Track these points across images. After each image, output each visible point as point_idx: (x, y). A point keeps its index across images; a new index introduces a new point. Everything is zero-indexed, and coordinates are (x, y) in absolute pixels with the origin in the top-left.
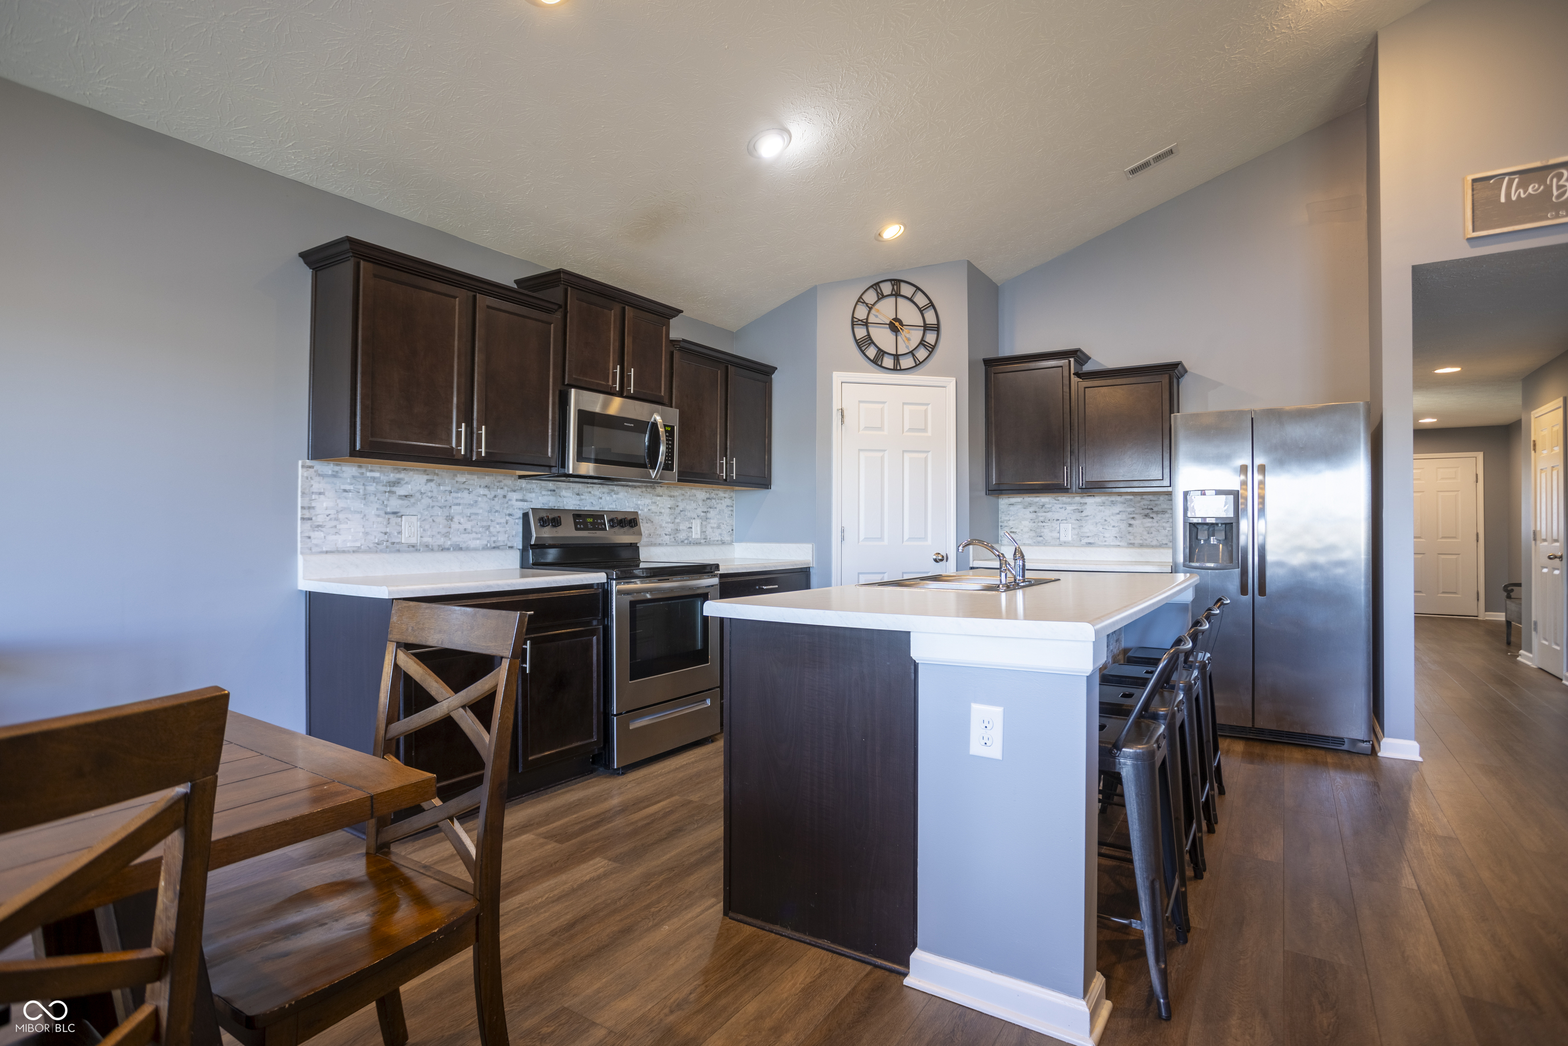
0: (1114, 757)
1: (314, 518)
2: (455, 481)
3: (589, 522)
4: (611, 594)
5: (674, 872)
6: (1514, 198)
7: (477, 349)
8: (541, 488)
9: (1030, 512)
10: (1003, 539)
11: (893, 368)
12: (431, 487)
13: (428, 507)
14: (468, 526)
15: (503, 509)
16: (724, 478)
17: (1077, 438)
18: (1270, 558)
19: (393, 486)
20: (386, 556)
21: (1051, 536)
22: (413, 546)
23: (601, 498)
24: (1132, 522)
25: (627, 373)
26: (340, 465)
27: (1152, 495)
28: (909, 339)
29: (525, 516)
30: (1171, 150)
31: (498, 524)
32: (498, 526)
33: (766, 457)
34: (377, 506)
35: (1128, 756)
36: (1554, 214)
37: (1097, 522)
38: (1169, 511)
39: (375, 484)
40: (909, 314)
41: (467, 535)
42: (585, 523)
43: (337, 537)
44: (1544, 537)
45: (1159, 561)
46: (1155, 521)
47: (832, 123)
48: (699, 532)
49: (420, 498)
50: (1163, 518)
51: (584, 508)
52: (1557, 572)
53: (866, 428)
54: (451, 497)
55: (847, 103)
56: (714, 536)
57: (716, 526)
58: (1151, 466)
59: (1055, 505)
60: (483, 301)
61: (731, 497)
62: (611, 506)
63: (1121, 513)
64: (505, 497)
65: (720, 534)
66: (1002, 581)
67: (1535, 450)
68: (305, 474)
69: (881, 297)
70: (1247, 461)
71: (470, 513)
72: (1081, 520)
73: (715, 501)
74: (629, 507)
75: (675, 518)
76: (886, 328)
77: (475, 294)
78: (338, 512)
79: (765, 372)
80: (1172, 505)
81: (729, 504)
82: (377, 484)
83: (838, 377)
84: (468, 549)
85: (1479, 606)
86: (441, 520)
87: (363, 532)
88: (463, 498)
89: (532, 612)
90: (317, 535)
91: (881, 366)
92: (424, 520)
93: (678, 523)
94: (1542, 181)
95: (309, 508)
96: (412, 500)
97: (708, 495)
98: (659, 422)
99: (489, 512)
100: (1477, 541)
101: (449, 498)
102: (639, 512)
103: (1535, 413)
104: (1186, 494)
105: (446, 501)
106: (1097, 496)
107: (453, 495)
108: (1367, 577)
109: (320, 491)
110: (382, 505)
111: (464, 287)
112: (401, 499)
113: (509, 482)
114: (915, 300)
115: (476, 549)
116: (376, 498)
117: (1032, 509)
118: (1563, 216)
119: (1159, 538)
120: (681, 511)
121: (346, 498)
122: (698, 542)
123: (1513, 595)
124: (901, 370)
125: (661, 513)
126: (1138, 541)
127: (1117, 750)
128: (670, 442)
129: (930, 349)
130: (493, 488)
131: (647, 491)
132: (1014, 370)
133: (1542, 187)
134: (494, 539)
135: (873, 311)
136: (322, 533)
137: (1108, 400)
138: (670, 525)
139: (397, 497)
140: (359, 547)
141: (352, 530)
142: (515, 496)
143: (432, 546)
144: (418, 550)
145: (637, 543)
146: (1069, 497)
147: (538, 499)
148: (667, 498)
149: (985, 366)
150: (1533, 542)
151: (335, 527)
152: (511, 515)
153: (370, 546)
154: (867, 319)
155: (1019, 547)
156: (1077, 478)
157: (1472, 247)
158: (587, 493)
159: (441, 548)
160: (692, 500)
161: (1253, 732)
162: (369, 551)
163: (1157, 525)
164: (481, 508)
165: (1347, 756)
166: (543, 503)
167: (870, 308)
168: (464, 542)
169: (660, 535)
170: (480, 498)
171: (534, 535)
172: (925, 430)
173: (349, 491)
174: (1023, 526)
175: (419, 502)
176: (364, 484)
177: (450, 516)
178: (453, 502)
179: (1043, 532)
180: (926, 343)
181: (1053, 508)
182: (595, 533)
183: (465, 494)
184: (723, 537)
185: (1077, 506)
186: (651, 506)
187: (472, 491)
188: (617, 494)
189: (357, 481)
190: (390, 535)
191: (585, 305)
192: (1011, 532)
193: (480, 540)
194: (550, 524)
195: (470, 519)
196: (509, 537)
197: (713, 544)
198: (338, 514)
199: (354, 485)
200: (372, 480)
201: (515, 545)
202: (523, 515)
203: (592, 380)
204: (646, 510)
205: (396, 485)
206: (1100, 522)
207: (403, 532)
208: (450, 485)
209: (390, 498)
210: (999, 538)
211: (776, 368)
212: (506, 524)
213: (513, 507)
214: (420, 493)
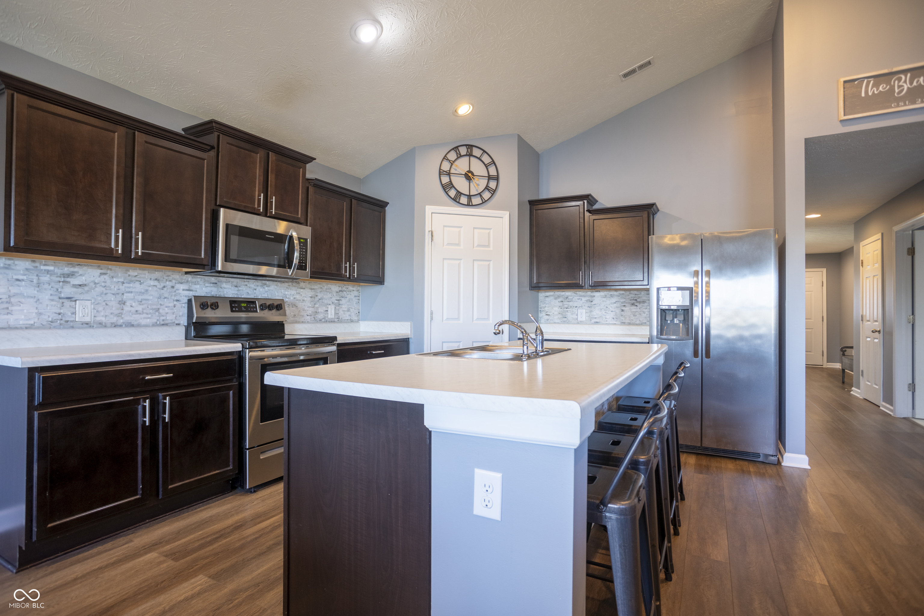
0: (601, 512)
2: (127, 275)
3: (243, 306)
4: (245, 359)
5: (259, 588)
6: (870, 94)
7: (135, 173)
8: (205, 281)
9: (559, 302)
10: (542, 319)
11: (467, 204)
12: (105, 279)
13: (102, 293)
14: (140, 308)
15: (171, 296)
16: (349, 276)
17: (588, 253)
18: (713, 332)
19: (68, 277)
20: (59, 331)
21: (572, 318)
22: (87, 324)
23: (255, 289)
24: (624, 308)
25: (269, 199)
26: (12, 259)
27: (636, 291)
28: (478, 185)
29: (190, 301)
30: (650, 61)
31: (166, 307)
32: (166, 309)
33: (381, 263)
34: (51, 292)
35: (613, 511)
36: (896, 104)
37: (602, 308)
38: (647, 302)
39: (49, 276)
40: (478, 168)
41: (138, 315)
42: (240, 307)
43: (9, 316)
44: (868, 319)
45: (641, 334)
46: (638, 307)
47: (412, 18)
48: (333, 314)
49: (94, 287)
50: (643, 306)
51: (242, 296)
52: (876, 340)
53: (448, 244)
54: (123, 286)
55: (422, 3)
56: (346, 316)
57: (346, 309)
58: (636, 272)
59: (575, 297)
60: (140, 137)
61: (358, 290)
62: (263, 295)
63: (616, 303)
64: (173, 287)
65: (350, 315)
66: (525, 352)
67: (862, 266)
69: (459, 156)
70: (698, 268)
71: (141, 299)
72: (591, 307)
73: (345, 292)
74: (278, 296)
75: (315, 304)
76: (463, 177)
77: (134, 131)
78: (9, 297)
79: (382, 205)
80: (649, 297)
81: (356, 295)
82: (51, 275)
83: (429, 209)
84: (139, 326)
85: (824, 359)
86: (114, 303)
87: (36, 313)
88: (135, 287)
89: (172, 375)
91: (459, 203)
92: (98, 304)
93: (317, 308)
94: (888, 83)
96: (86, 288)
97: (340, 289)
98: (295, 236)
99: (158, 298)
100: (823, 321)
101: (121, 287)
102: (286, 300)
103: (862, 244)
104: (658, 289)
105: (119, 289)
106: (602, 291)
107: (125, 285)
108: (775, 346)
110: (56, 292)
111: (124, 126)
112: (75, 287)
113: (177, 277)
114: (482, 159)
115: (146, 326)
116: (50, 286)
117: (560, 300)
118: (902, 106)
119: (641, 319)
120: (320, 299)
121: (19, 286)
122: (332, 321)
123: (846, 353)
124: (472, 205)
125: (304, 300)
126: (627, 321)
127: (604, 506)
128: (304, 250)
129: (492, 192)
130: (163, 281)
131: (292, 285)
132: (549, 208)
133: (888, 87)
134: (163, 318)
135: (453, 166)
137: (608, 228)
138: (311, 309)
139: (72, 286)
140: (32, 324)
141: (25, 311)
142: (182, 287)
143: (105, 323)
144: (91, 327)
145: (283, 321)
146: (584, 292)
147: (202, 289)
148: (308, 290)
149: (530, 205)
150: (861, 322)
151: (7, 308)
152: (178, 301)
153: (43, 324)
154: (450, 171)
155: (539, 326)
156: (589, 279)
157: (843, 126)
158: (244, 285)
159: (114, 325)
160: (328, 292)
161: (701, 449)
162: (42, 327)
163: (640, 310)
164: (152, 295)
165: (762, 466)
166: (206, 292)
167: (452, 163)
168: (136, 321)
169: (303, 316)
170: (150, 288)
171: (196, 315)
172: (488, 246)
173: (21, 280)
174: (554, 311)
175: (92, 290)
176: (37, 275)
177: (122, 301)
178: (125, 291)
179: (567, 315)
180: (489, 188)
181: (574, 299)
182: (248, 314)
183: (137, 284)
184: (352, 317)
185: (589, 298)
186: (296, 295)
187: (143, 283)
188: (268, 287)
189: (31, 272)
190: (64, 315)
191: (235, 148)
192: (547, 315)
193: (150, 319)
194: (209, 307)
195: (141, 303)
196: (176, 316)
197: (344, 322)
198: (10, 299)
199: (27, 276)
200: (46, 272)
201: (182, 323)
202: (187, 301)
203: (240, 203)
204: (292, 298)
205: (71, 276)
206: (603, 308)
207: (77, 312)
208: (122, 278)
209: (64, 287)
210: (539, 319)
211: (388, 203)
212: (173, 307)
213: (179, 295)
214: (93, 283)
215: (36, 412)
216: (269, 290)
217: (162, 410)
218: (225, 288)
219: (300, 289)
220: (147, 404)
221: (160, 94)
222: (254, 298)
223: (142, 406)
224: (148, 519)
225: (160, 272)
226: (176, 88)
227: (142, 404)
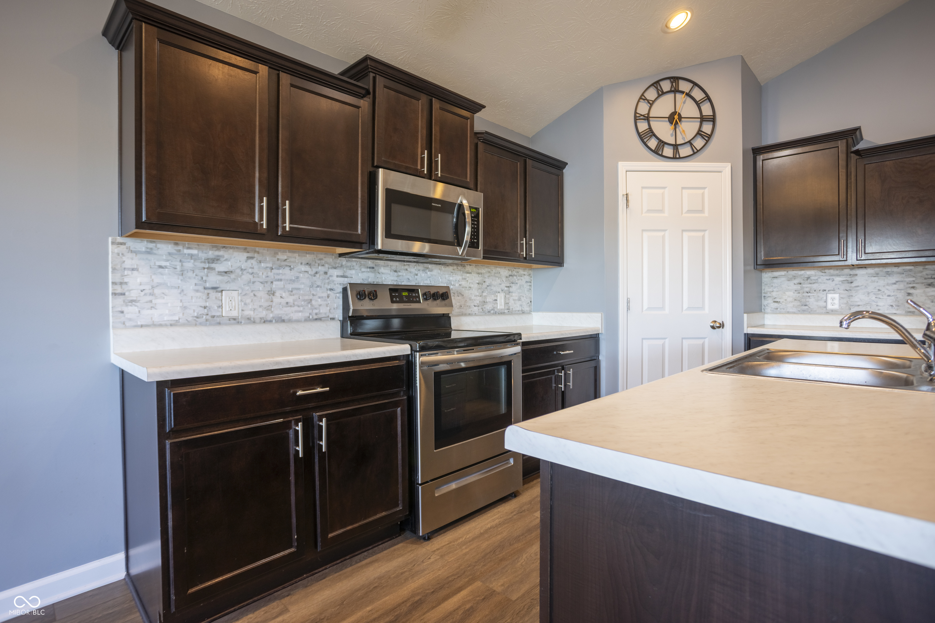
1: (127, 294)
2: (276, 259)
3: (404, 296)
4: (416, 366)
7: (280, 126)
8: (361, 265)
9: (795, 284)
10: (766, 308)
11: (672, 157)
12: (252, 264)
13: (249, 282)
14: (290, 299)
15: (324, 284)
16: (524, 256)
19: (213, 263)
20: (204, 329)
21: (817, 305)
22: (234, 319)
23: (417, 275)
24: (911, 291)
25: (435, 159)
26: (154, 242)
28: (687, 130)
29: (345, 290)
31: (319, 298)
32: (319, 300)
33: (560, 240)
34: (196, 281)
39: (192, 261)
40: (687, 108)
41: (289, 308)
42: (401, 297)
43: (152, 311)
48: (503, 304)
49: (240, 274)
51: (402, 283)
53: (649, 211)
54: (272, 273)
56: (516, 306)
57: (517, 298)
59: (822, 277)
60: (286, 79)
61: (530, 275)
62: (425, 282)
63: (898, 283)
64: (326, 273)
65: (521, 305)
68: (116, 251)
69: (661, 93)
71: (292, 288)
72: (850, 290)
73: (516, 277)
74: (441, 282)
75: (483, 292)
76: (666, 121)
77: (278, 72)
78: (153, 287)
79: (557, 166)
81: (528, 280)
82: (195, 261)
83: (623, 166)
84: (290, 321)
86: (262, 294)
87: (181, 307)
88: (285, 274)
90: (131, 311)
91: (662, 155)
92: (245, 295)
93: (485, 296)
95: (121, 283)
96: (233, 276)
97: (510, 273)
98: (466, 205)
99: (310, 287)
101: (270, 274)
102: (451, 287)
105: (268, 277)
107: (275, 271)
109: (133, 267)
110: (200, 280)
112: (221, 275)
113: (330, 260)
114: (692, 94)
115: (298, 321)
116: (195, 274)
117: (796, 281)
120: (488, 286)
121: (162, 274)
122: (502, 312)
124: (680, 158)
125: (470, 287)
128: (476, 223)
129: (707, 139)
130: (315, 265)
131: (457, 268)
132: (783, 155)
134: (315, 311)
135: (653, 108)
136: (136, 307)
138: (478, 298)
139: (217, 273)
140: (177, 320)
141: (169, 305)
142: (335, 272)
143: (254, 318)
144: (239, 323)
145: (449, 314)
147: (358, 275)
148: (475, 274)
149: (753, 154)
151: (151, 301)
152: (332, 290)
153: (189, 319)
154: (648, 114)
156: (855, 250)
158: (404, 270)
159: (263, 321)
160: (497, 277)
162: (188, 324)
164: (303, 283)
166: (362, 279)
167: (651, 104)
168: (286, 315)
169: (470, 306)
170: (301, 274)
171: (353, 307)
172: (702, 211)
173: (164, 267)
174: (787, 297)
175: (239, 278)
176: (180, 261)
177: (272, 291)
178: (274, 278)
179: (808, 302)
180: (702, 133)
181: (820, 280)
182: (410, 305)
183: (287, 270)
184: (523, 307)
185: (846, 277)
186: (461, 281)
187: (293, 268)
188: (431, 271)
189: (174, 258)
190: (209, 308)
191: (393, 93)
192: (775, 302)
193: (302, 312)
194: (367, 298)
195: (291, 293)
196: (331, 309)
197: (515, 314)
198: (153, 290)
199: (170, 262)
200: (190, 257)
201: (337, 317)
202: (341, 290)
203: (401, 164)
204: (457, 285)
205: (216, 262)
206: (872, 292)
207: (223, 305)
208: (271, 262)
209: (209, 274)
210: (763, 307)
211: (567, 164)
212: (327, 298)
213: (333, 282)
214: (240, 270)
215: (167, 441)
216: (432, 275)
217: (317, 436)
218: (383, 274)
219: (466, 274)
220: (299, 428)
221: (307, 33)
222: (415, 285)
223: (293, 431)
224: (306, 573)
225: (311, 254)
226: (324, 22)
227: (293, 427)
